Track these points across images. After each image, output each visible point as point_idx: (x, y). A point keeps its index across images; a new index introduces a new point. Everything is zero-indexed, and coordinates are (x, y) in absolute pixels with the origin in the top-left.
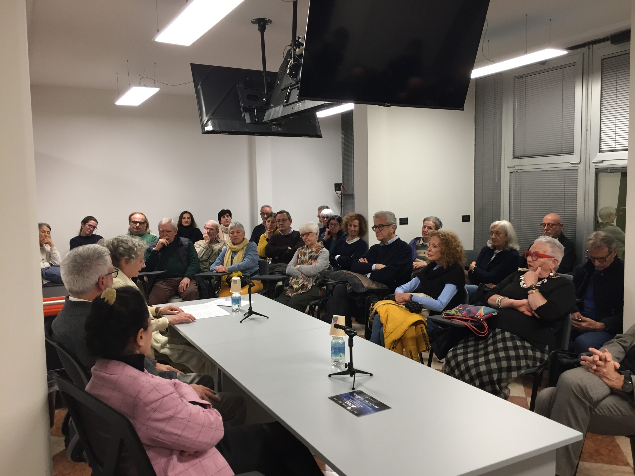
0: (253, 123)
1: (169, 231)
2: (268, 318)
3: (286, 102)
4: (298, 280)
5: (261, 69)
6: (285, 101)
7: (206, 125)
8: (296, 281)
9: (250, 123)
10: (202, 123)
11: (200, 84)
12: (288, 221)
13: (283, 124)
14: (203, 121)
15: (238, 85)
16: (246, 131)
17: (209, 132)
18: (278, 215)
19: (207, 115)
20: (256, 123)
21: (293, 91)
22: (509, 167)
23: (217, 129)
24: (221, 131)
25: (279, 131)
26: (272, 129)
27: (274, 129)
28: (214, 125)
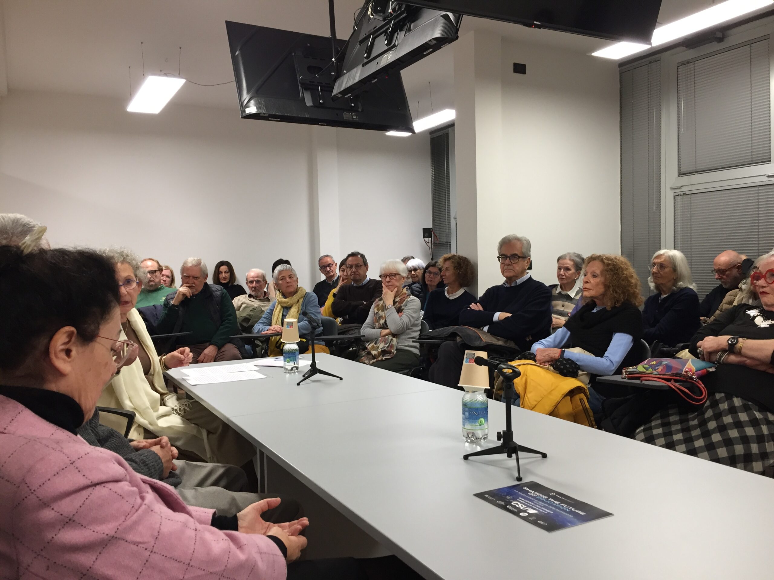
0: (317, 106)
1: (196, 278)
2: (341, 379)
3: (366, 58)
4: (378, 345)
5: (327, 34)
6: (365, 55)
7: (247, 106)
8: (375, 346)
9: (311, 107)
10: (242, 103)
11: (239, 48)
12: (363, 267)
13: (360, 110)
14: (242, 101)
15: (295, 53)
16: (306, 116)
17: (252, 116)
18: (350, 259)
19: (248, 92)
20: (320, 106)
21: (377, 40)
22: (672, 189)
23: (263, 111)
24: (269, 115)
25: (354, 119)
26: (344, 116)
27: (347, 116)
28: (258, 106)
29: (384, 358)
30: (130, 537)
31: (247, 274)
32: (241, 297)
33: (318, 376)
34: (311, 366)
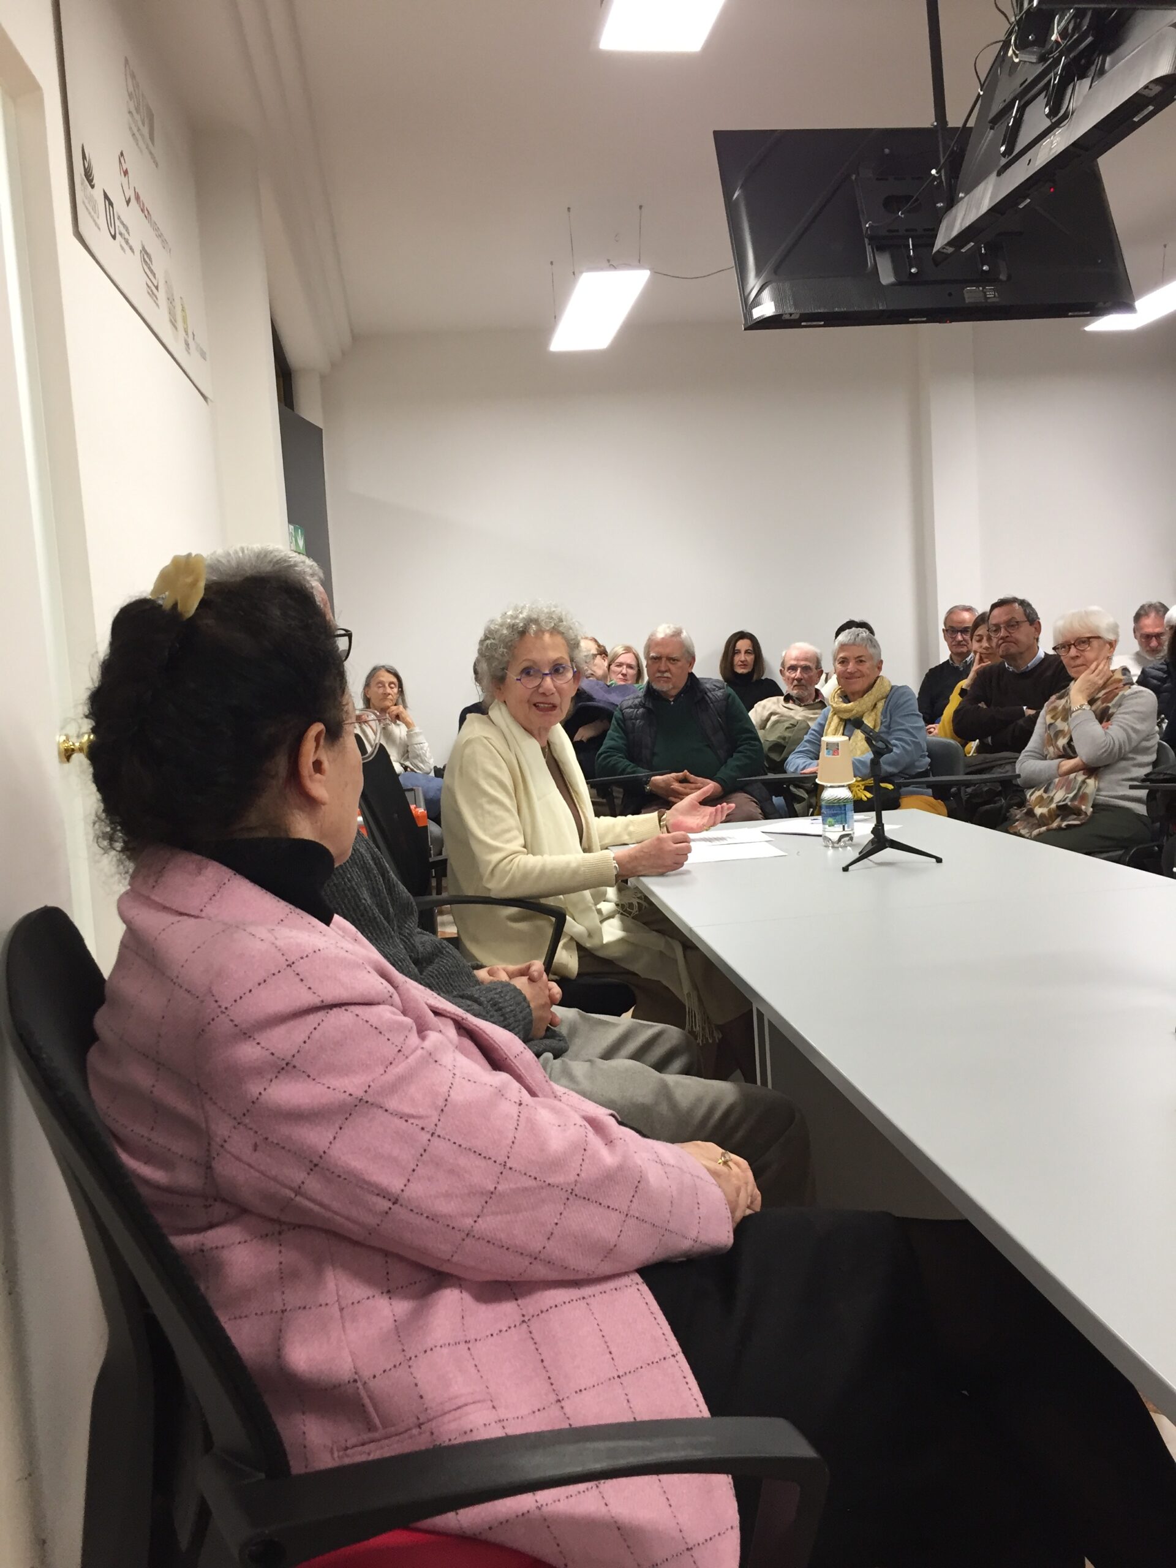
0: (905, 281)
1: (674, 660)
2: (939, 860)
3: (1004, 154)
4: (1052, 795)
6: (1003, 149)
7: (756, 303)
8: (1045, 796)
9: (893, 285)
10: (745, 299)
11: (740, 183)
13: (1003, 277)
14: (746, 294)
15: (858, 174)
16: (881, 308)
17: (766, 323)
18: (996, 611)
19: (758, 273)
20: (913, 280)
21: (1029, 111)
23: (790, 309)
24: (801, 315)
25: (989, 301)
26: (966, 296)
27: (972, 294)
28: (778, 300)
29: (1064, 824)
30: (392, 1104)
31: (783, 654)
32: (769, 701)
33: (888, 854)
34: (872, 832)
